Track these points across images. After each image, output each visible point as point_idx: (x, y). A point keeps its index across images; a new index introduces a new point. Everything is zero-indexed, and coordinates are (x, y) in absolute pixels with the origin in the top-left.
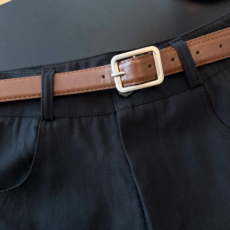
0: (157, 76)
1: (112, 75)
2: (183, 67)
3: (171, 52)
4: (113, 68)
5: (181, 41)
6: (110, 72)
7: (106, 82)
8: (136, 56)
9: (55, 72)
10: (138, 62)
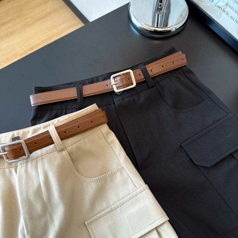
0: (133, 83)
1: (112, 84)
2: (145, 78)
3: (139, 71)
4: (112, 81)
5: (143, 66)
6: (111, 83)
7: (109, 88)
8: (122, 74)
9: (83, 85)
10: (123, 77)
